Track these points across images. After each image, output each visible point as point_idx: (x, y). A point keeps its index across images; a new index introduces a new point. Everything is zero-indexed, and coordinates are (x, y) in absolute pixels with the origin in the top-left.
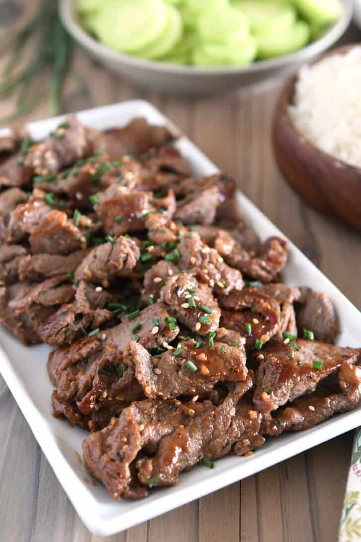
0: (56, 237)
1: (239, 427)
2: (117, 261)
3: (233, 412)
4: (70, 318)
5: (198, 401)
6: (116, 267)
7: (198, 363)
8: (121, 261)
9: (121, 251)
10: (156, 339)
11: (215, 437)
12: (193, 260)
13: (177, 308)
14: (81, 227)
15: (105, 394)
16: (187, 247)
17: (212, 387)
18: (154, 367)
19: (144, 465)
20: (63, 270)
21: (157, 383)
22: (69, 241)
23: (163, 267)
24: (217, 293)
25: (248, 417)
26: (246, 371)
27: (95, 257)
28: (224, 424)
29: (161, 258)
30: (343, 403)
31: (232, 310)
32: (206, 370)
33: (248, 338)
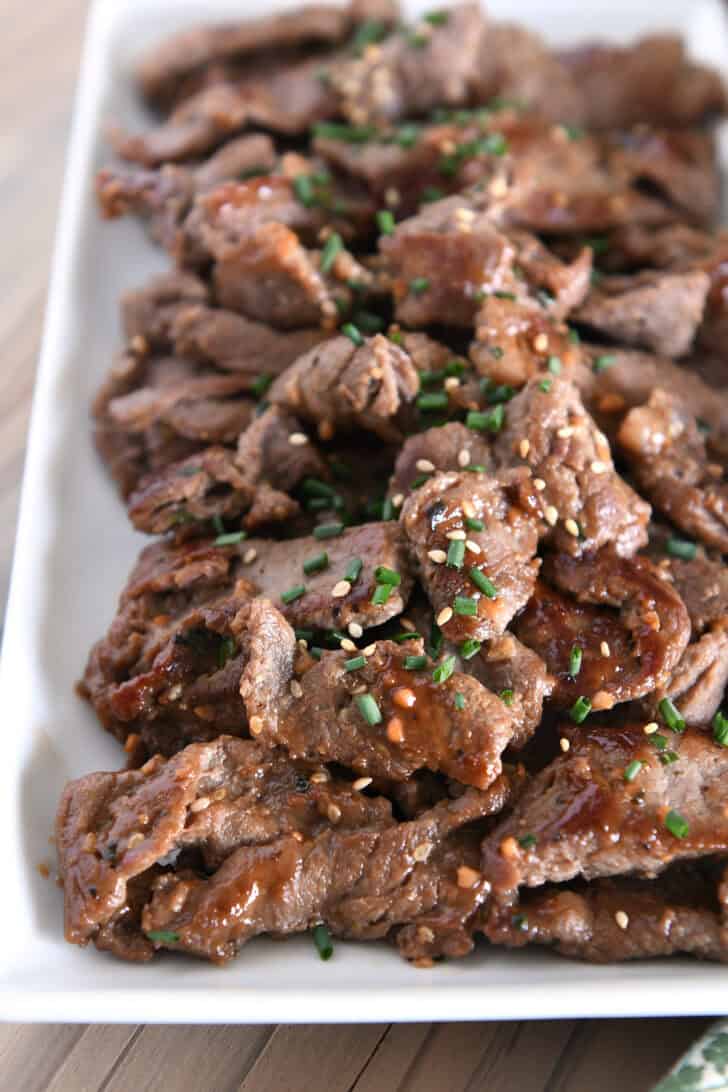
0: (270, 283)
1: (424, 894)
2: (353, 388)
3: (423, 853)
4: (192, 488)
6: (350, 403)
7: (389, 705)
8: (364, 393)
9: (368, 371)
10: (336, 611)
11: (359, 889)
12: (525, 446)
13: (420, 555)
14: (333, 277)
15: (175, 692)
16: (527, 409)
17: (406, 772)
18: (295, 675)
19: (170, 890)
20: (254, 363)
21: (284, 715)
22: (297, 301)
23: (449, 437)
25: (452, 877)
26: (494, 768)
27: (316, 361)
28: (390, 875)
29: (460, 415)
30: (705, 940)
32: (396, 731)
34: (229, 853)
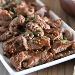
0: (5, 17)
1: (48, 56)
2: (19, 21)
3: (46, 53)
4: (8, 33)
5: (38, 51)
6: (19, 23)
7: (38, 42)
8: (20, 21)
9: (21, 19)
10: (28, 37)
11: (42, 58)
12: (38, 21)
13: (34, 31)
14: (11, 15)
15: (16, 49)
16: (36, 18)
17: (41, 48)
18: (28, 43)
19: (25, 64)
20: (6, 24)
21: (28, 46)
22: (8, 18)
23: (30, 23)
24: (44, 29)
25: (50, 54)
26: (49, 44)
27: (14, 20)
28: (44, 56)
29: (30, 21)
31: (47, 33)
32: (40, 43)
33: (50, 38)
34: (28, 59)
